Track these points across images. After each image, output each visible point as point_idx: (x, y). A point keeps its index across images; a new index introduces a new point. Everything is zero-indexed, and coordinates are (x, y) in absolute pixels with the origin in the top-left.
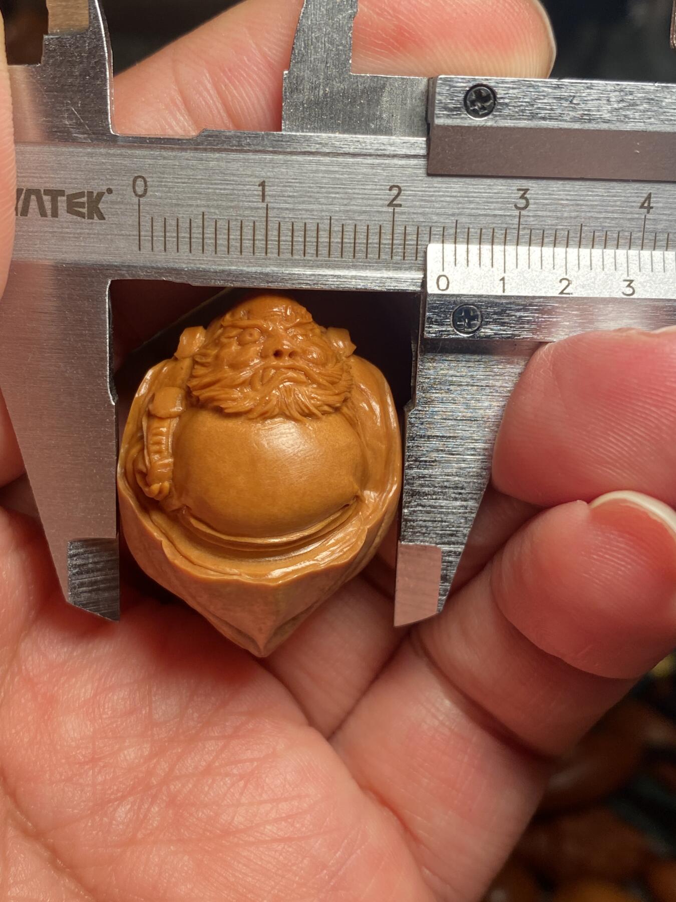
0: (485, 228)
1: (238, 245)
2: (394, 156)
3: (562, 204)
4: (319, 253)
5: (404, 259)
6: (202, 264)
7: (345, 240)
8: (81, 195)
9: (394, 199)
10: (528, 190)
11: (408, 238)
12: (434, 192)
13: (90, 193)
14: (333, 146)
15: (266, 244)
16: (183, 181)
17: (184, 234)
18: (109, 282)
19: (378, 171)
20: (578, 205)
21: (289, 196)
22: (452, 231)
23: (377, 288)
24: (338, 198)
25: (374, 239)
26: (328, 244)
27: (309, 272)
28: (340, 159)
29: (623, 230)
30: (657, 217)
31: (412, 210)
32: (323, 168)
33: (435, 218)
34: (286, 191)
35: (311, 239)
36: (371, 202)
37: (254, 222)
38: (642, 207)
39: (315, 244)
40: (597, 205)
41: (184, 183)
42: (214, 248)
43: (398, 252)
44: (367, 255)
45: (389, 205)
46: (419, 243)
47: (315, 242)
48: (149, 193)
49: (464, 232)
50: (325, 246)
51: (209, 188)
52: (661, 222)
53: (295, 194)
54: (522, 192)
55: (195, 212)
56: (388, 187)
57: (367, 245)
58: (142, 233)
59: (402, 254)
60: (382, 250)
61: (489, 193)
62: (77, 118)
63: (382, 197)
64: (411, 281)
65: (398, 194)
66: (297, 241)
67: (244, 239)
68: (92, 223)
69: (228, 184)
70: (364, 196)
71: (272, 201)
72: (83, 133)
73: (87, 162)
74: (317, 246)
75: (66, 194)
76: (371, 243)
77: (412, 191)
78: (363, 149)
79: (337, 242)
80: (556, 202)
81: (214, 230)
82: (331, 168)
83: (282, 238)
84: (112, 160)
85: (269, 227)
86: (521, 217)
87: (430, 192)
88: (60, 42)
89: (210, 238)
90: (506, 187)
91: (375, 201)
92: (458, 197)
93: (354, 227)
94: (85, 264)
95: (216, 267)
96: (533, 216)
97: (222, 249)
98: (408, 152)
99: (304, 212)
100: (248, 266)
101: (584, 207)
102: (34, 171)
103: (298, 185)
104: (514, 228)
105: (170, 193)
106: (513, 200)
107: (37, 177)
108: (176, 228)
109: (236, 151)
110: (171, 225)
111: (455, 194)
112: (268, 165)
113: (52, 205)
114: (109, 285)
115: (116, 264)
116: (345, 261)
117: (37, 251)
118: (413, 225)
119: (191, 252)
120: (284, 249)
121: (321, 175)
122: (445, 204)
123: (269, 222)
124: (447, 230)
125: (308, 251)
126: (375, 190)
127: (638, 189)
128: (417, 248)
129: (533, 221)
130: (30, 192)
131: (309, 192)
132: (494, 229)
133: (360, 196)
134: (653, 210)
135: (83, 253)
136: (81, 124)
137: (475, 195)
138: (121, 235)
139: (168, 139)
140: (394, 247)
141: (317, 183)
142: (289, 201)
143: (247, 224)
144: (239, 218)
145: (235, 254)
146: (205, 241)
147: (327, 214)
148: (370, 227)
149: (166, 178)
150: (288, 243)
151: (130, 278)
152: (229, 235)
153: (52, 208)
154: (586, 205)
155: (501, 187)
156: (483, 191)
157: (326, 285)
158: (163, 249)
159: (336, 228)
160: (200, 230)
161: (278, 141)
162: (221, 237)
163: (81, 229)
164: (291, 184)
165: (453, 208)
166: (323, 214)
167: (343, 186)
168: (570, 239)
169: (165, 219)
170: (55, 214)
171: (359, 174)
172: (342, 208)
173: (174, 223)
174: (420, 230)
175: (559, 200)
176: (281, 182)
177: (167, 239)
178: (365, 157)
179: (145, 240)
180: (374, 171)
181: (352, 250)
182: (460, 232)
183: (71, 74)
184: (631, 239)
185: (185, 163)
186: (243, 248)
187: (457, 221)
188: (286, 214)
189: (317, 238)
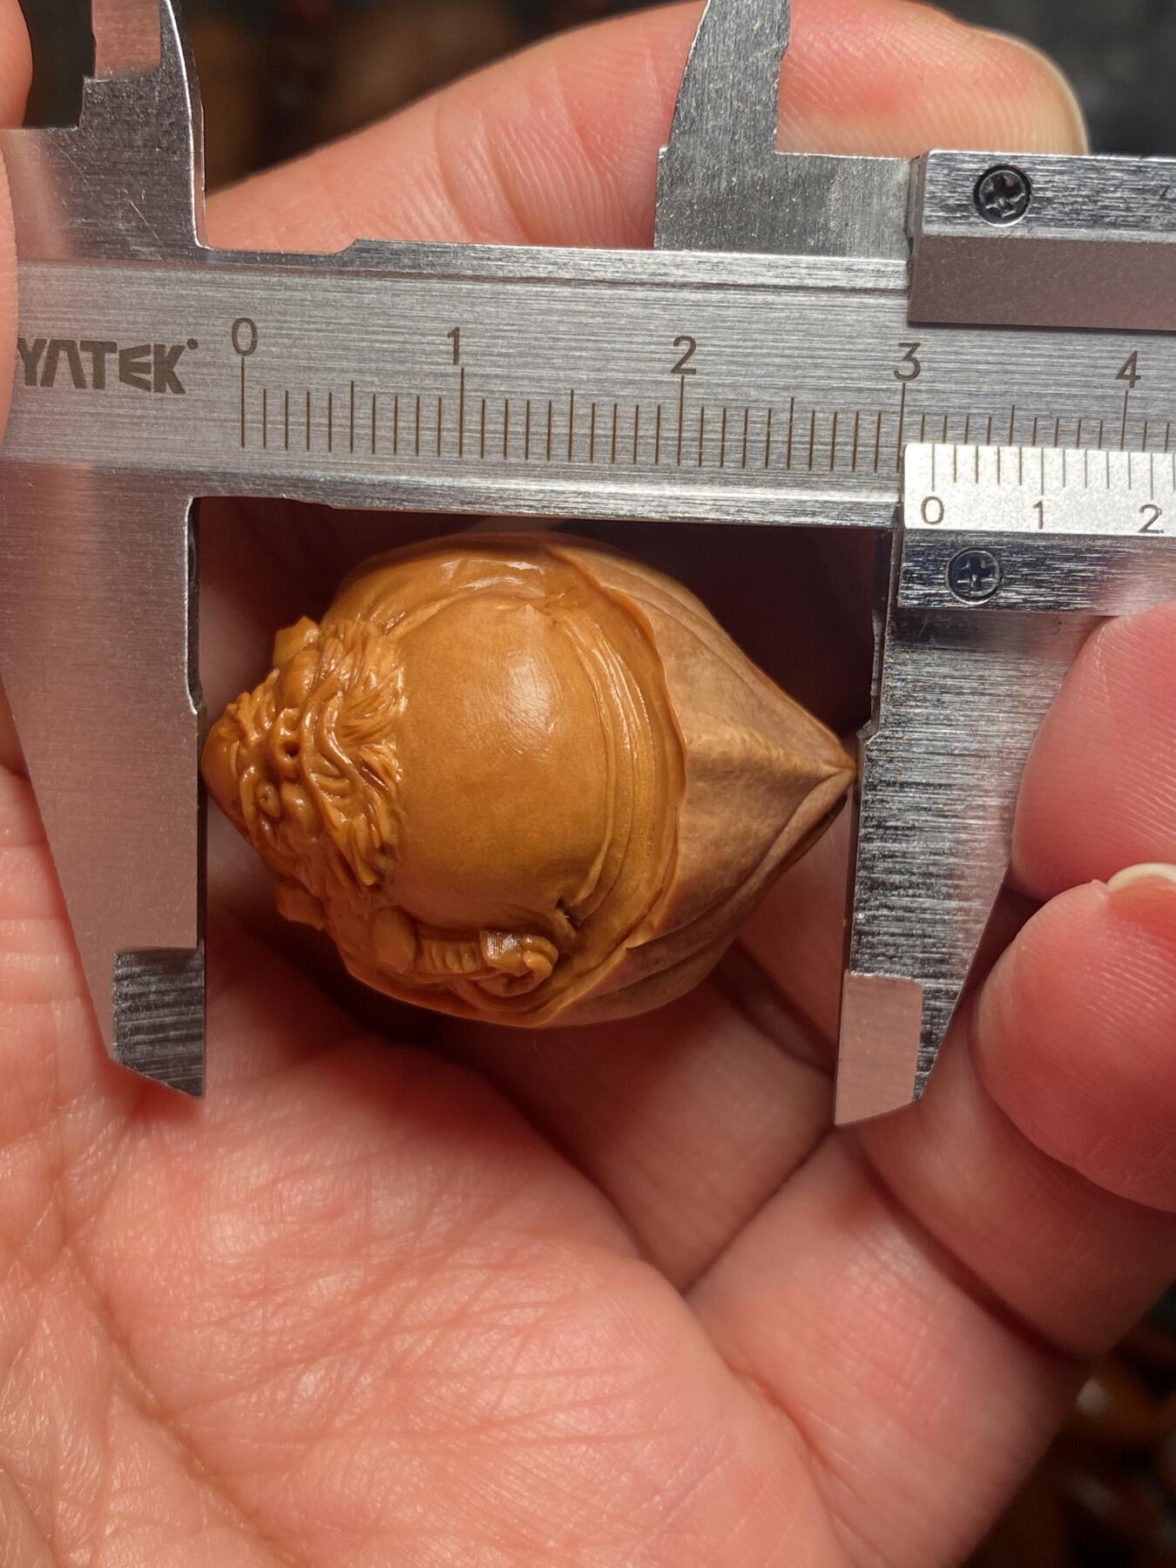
0: (844, 412)
1: (412, 438)
2: (683, 286)
3: (977, 371)
4: (552, 453)
5: (700, 465)
6: (347, 470)
7: (597, 432)
8: (145, 350)
9: (683, 361)
10: (918, 345)
11: (708, 427)
12: (753, 347)
13: (160, 348)
14: (577, 267)
15: (461, 438)
16: (318, 326)
17: (320, 419)
18: (190, 501)
19: (655, 311)
20: (1006, 372)
21: (500, 355)
22: (786, 416)
23: (653, 515)
24: (585, 358)
25: (648, 430)
26: (568, 438)
27: (534, 486)
28: (590, 291)
29: (1087, 417)
30: (1147, 393)
31: (714, 380)
32: (560, 306)
33: (753, 393)
34: (495, 346)
35: (539, 429)
36: (642, 366)
37: (440, 400)
38: (1121, 375)
39: (545, 437)
40: (1040, 373)
41: (320, 331)
42: (370, 444)
43: (690, 453)
44: (635, 456)
45: (674, 371)
46: (727, 436)
47: (545, 434)
48: (260, 348)
49: (806, 419)
50: (563, 442)
51: (362, 340)
52: (1158, 403)
53: (511, 351)
54: (907, 349)
55: (339, 381)
56: (673, 339)
57: (636, 440)
58: (247, 417)
59: (697, 456)
60: (662, 449)
61: (850, 350)
62: (139, 220)
63: (663, 356)
64: (712, 502)
65: (691, 352)
66: (513, 433)
67: (423, 428)
68: (162, 399)
69: (394, 333)
70: (630, 354)
71: (471, 362)
72: (148, 245)
73: (154, 293)
74: (549, 440)
75: (119, 349)
76: (641, 437)
77: (715, 346)
78: (629, 273)
79: (584, 435)
80: (968, 366)
81: (370, 411)
82: (573, 306)
83: (489, 427)
84: (196, 290)
85: (465, 408)
86: (906, 392)
87: (747, 348)
88: (112, 89)
89: (363, 426)
90: (880, 341)
91: (649, 364)
92: (795, 357)
93: (612, 409)
94: (150, 470)
95: (374, 476)
96: (928, 391)
97: (384, 444)
98: (707, 279)
99: (526, 382)
100: (429, 476)
101: (1017, 376)
102: (64, 309)
103: (515, 335)
104: (894, 413)
105: (296, 347)
106: (892, 363)
107: (69, 320)
108: (305, 409)
109: (410, 275)
110: (296, 403)
111: (788, 352)
112: (464, 300)
113: (95, 367)
114: (189, 505)
115: (202, 469)
116: (597, 468)
117: (67, 447)
118: (715, 406)
119: (330, 449)
120: (491, 446)
121: (555, 318)
122: (771, 369)
123: (465, 400)
124: (776, 414)
125: (533, 449)
126: (650, 343)
127: (1113, 346)
128: (723, 446)
129: (928, 399)
130: (57, 345)
131: (534, 348)
132: (858, 414)
133: (623, 355)
134: (1141, 381)
135: (147, 449)
136: (145, 229)
137: (825, 353)
138: (211, 420)
139: (292, 255)
140: (683, 443)
141: (550, 332)
142: (500, 363)
143: (427, 401)
144: (413, 391)
145: (406, 452)
146: (356, 431)
147: (566, 385)
148: (640, 409)
149: (290, 322)
150: (498, 436)
151: (227, 495)
152: (396, 421)
153: (94, 373)
154: (1020, 373)
155: (870, 341)
156: (839, 346)
157: (563, 508)
158: (283, 445)
159: (582, 410)
160: (347, 412)
161: (482, 259)
162: (382, 424)
163: (144, 408)
164: (503, 334)
165: (785, 376)
166: (560, 385)
167: (594, 338)
168: (992, 431)
169: (287, 392)
170: (99, 383)
171: (622, 316)
172: (593, 375)
173: (302, 399)
174: (727, 414)
175: (972, 363)
176: (487, 331)
177: (290, 427)
178: (633, 287)
179: (252, 429)
180: (648, 311)
181: (609, 447)
182: (799, 419)
183: (130, 145)
184: (1101, 432)
185: (320, 296)
186: (420, 444)
187: (793, 399)
188: (496, 386)
189: (549, 426)
